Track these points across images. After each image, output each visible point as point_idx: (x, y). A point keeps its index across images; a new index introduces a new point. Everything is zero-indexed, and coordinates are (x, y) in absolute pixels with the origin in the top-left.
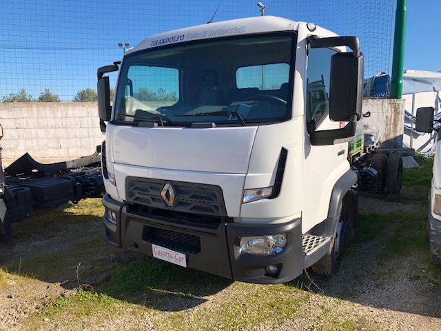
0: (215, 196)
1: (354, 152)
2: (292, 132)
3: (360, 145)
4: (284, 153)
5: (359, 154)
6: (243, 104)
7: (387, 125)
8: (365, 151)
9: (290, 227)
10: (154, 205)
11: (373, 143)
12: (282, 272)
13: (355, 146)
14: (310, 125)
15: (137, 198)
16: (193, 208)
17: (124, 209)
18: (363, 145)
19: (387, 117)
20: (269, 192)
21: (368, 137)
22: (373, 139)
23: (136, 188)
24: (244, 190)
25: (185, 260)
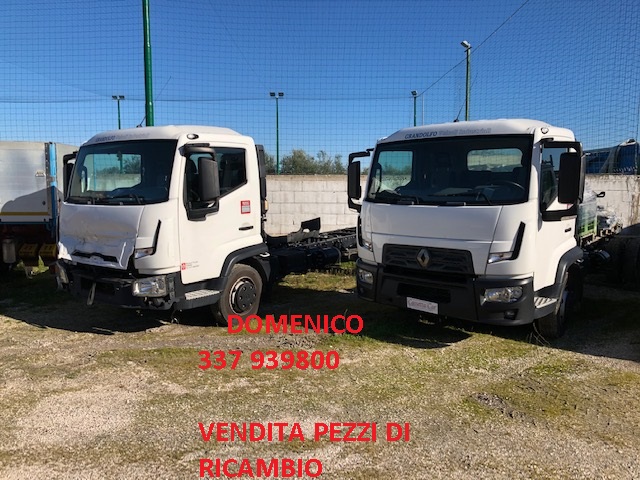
0: (465, 258)
1: (585, 234)
2: (529, 211)
3: (592, 227)
4: (522, 226)
5: (590, 238)
6: (486, 188)
7: (633, 206)
8: (598, 235)
9: (525, 282)
10: (409, 266)
11: (609, 226)
12: (518, 316)
13: (586, 228)
14: (543, 206)
15: (393, 262)
16: (446, 268)
17: (381, 271)
18: (595, 228)
19: (633, 196)
20: (509, 256)
21: (602, 220)
22: (608, 221)
23: (392, 254)
24: (490, 254)
25: (437, 308)
